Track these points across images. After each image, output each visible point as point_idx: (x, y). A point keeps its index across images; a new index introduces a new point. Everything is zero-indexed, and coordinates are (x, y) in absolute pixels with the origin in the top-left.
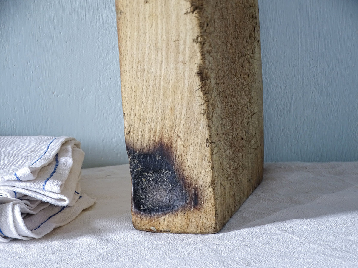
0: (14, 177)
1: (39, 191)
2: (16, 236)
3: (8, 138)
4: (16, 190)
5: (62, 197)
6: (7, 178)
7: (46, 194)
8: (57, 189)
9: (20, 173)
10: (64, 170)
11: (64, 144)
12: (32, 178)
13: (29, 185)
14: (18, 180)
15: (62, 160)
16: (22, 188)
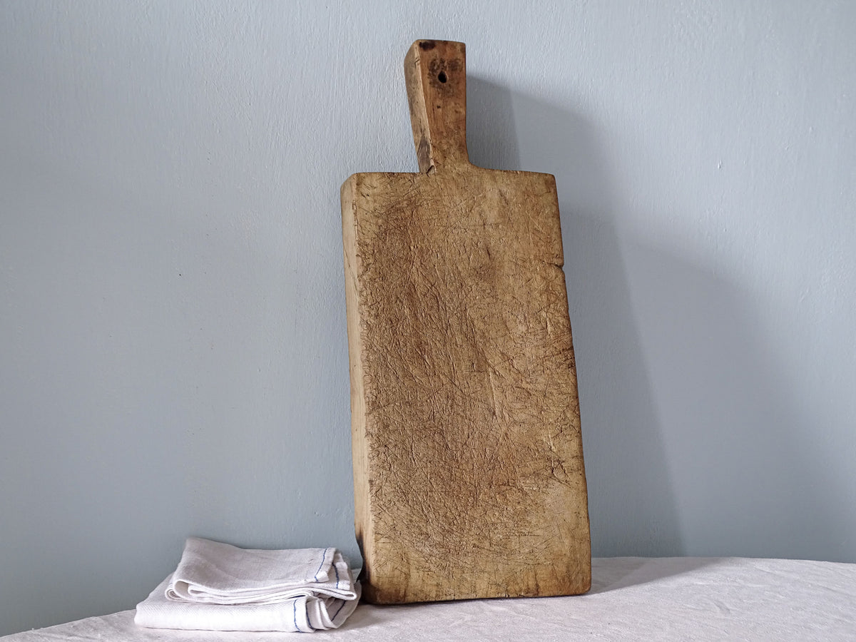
0: (314, 580)
1: (332, 590)
2: (322, 627)
3: (285, 551)
4: (315, 590)
5: (351, 593)
6: (309, 580)
7: (338, 591)
8: (348, 587)
9: (319, 577)
10: (343, 572)
11: (336, 552)
12: (328, 580)
13: (325, 585)
14: (317, 582)
15: (338, 565)
16: (318, 588)
